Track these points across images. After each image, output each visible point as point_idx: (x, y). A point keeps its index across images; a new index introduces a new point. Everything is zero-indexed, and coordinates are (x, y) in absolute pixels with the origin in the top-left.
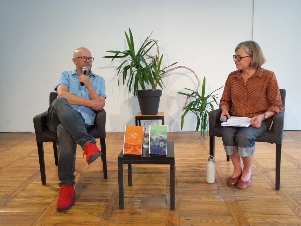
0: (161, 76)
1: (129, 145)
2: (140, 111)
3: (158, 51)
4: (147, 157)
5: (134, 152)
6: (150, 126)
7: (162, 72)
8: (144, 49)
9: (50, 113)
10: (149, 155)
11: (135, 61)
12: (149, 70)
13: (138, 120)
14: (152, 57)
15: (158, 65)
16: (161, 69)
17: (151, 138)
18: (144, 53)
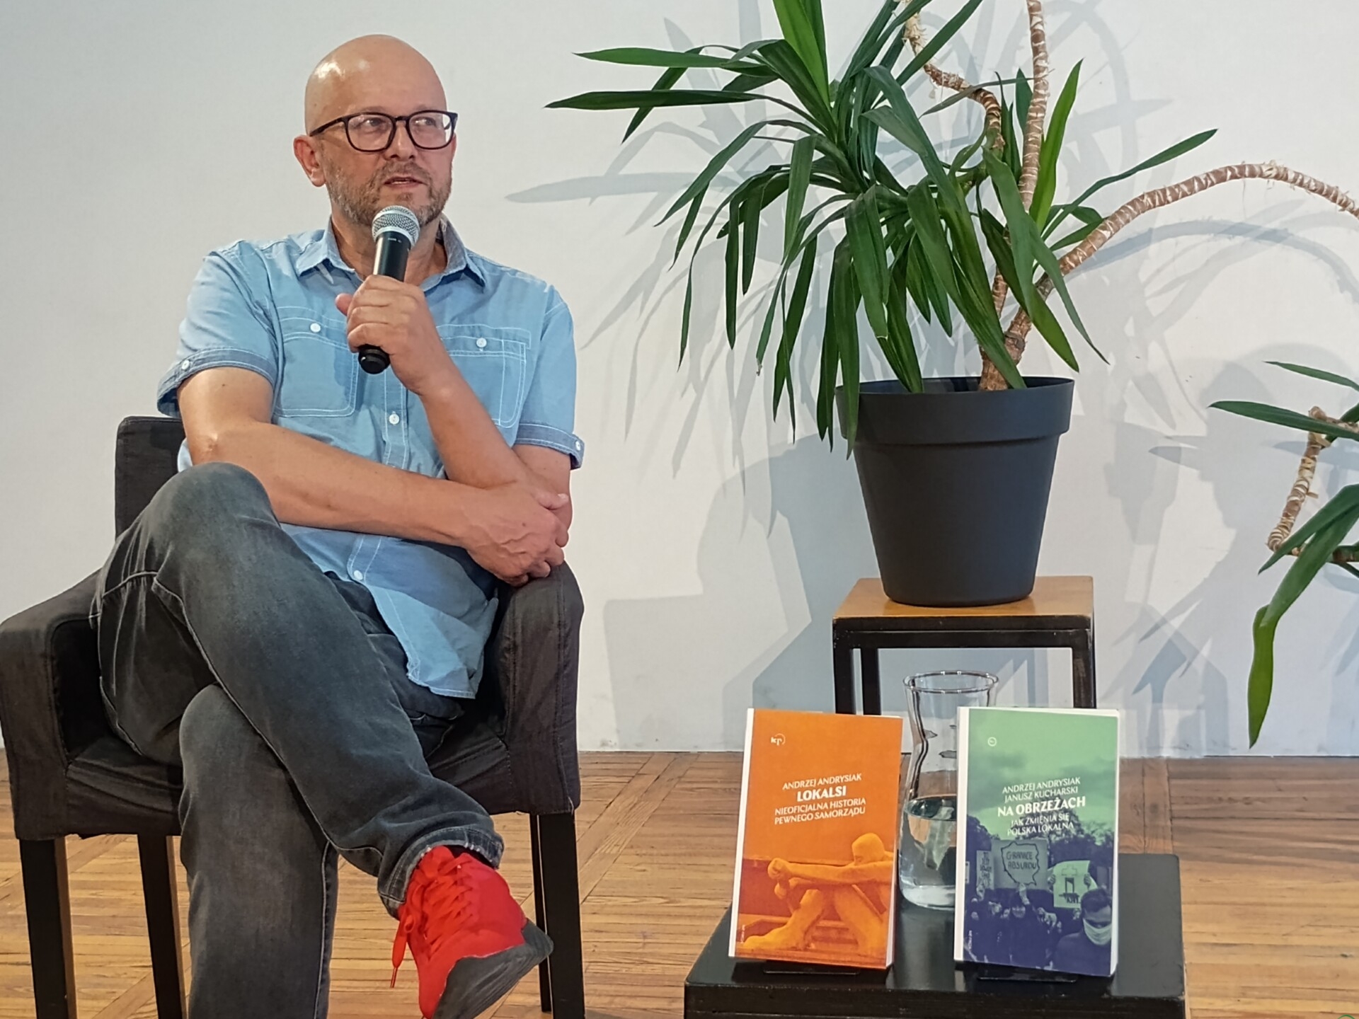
0: (1059, 253)
1: (785, 884)
2: (872, 569)
3: (1036, 37)
4: (945, 989)
5: (826, 940)
6: (964, 712)
7: (1072, 223)
8: (912, 20)
9: (125, 597)
10: (959, 976)
11: (830, 131)
12: (950, 209)
13: (857, 654)
14: (977, 93)
15: (1034, 155)
16: (1062, 195)
17: (972, 823)
18: (907, 56)
